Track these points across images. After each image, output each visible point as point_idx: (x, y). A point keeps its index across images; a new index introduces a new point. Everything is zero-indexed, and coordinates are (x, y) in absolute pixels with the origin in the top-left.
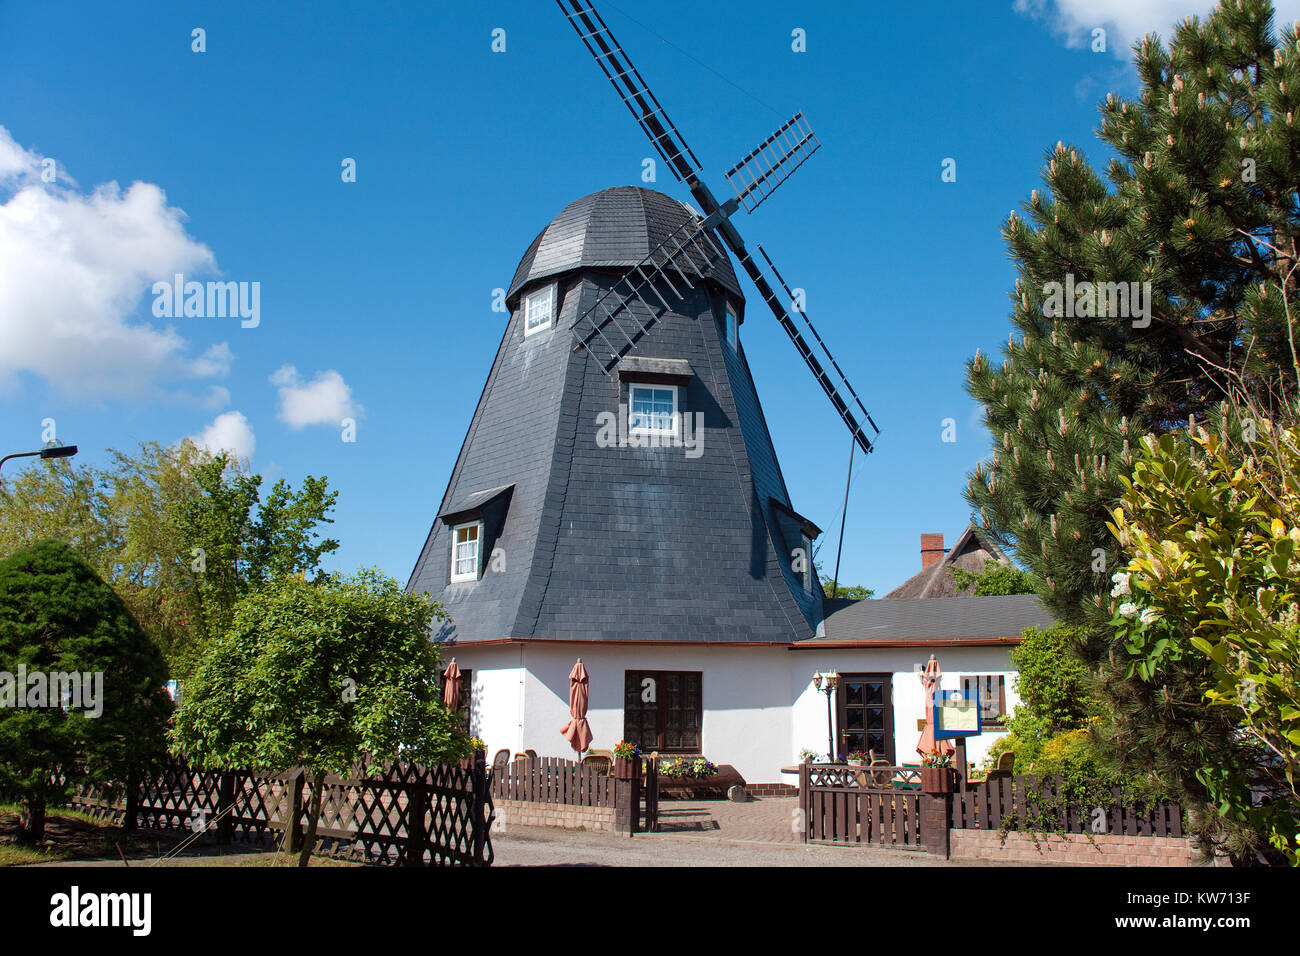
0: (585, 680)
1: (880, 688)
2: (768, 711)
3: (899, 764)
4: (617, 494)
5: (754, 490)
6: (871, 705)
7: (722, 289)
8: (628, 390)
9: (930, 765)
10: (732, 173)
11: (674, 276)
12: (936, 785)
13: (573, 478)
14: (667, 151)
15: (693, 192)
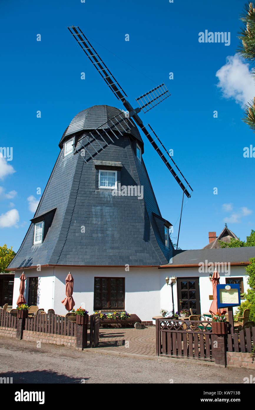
0: (72, 281)
1: (194, 283)
2: (150, 292)
3: (202, 313)
4: (93, 210)
5: (146, 209)
6: (191, 290)
7: (135, 139)
8: (98, 172)
9: (216, 320)
10: (138, 99)
11: (117, 132)
12: (219, 330)
13: (77, 204)
14: (114, 89)
15: (124, 104)
